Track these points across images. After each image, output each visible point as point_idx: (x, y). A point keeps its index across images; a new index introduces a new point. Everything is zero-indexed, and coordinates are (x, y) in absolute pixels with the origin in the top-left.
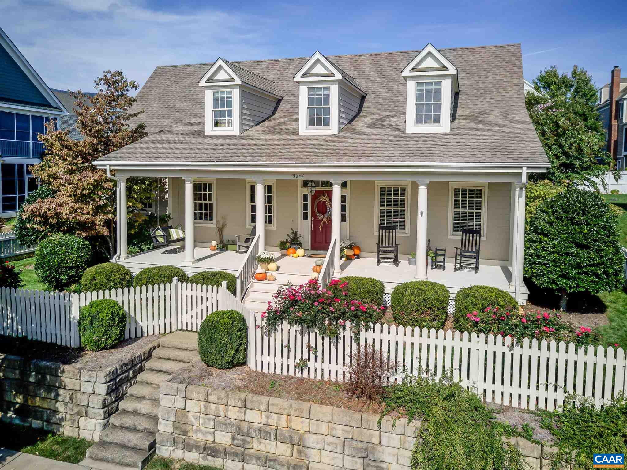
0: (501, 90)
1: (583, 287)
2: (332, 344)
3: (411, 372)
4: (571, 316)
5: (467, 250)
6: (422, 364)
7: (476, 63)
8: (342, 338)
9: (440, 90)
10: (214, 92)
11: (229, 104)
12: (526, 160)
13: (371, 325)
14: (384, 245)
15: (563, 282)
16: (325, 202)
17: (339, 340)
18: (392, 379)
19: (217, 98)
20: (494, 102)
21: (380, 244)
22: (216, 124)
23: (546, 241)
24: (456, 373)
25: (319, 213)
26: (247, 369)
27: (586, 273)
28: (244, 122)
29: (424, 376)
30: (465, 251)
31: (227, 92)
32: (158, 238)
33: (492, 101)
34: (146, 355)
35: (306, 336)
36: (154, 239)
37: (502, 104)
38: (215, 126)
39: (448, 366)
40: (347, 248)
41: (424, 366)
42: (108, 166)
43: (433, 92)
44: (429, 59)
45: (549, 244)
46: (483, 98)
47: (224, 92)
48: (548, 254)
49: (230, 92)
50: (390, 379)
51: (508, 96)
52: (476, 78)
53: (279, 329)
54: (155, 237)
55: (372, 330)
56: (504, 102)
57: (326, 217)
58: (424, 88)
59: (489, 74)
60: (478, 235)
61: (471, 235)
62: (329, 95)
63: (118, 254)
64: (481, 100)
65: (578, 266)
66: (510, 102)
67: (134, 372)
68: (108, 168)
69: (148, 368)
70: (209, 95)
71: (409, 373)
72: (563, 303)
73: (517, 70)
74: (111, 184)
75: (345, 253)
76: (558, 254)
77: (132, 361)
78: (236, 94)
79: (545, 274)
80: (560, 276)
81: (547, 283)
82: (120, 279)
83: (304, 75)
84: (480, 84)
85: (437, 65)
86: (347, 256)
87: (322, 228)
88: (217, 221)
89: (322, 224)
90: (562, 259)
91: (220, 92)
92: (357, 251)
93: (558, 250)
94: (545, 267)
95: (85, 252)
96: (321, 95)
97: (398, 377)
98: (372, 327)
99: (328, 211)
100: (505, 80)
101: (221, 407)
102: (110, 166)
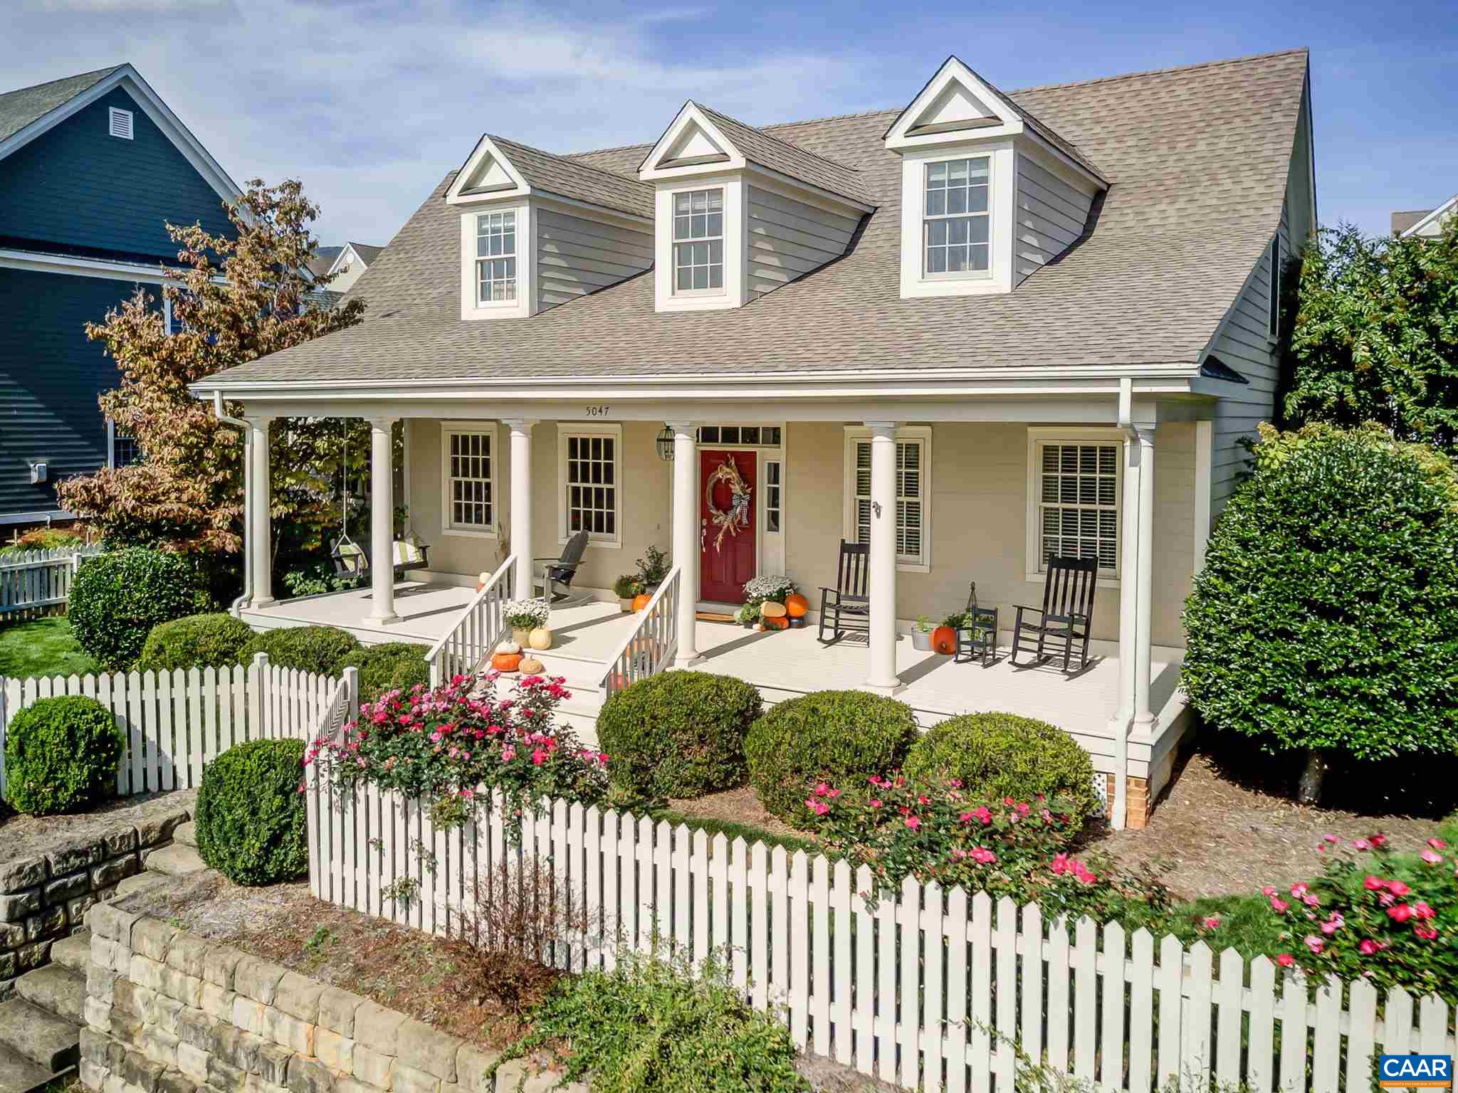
0: (1223, 175)
1: (1327, 736)
2: (465, 849)
3: (637, 945)
4: (1320, 821)
5: (1058, 613)
6: (659, 924)
7: (1171, 110)
8: (485, 835)
9: (985, 179)
10: (480, 218)
11: (510, 244)
12: (1135, 358)
13: (546, 802)
14: (851, 593)
15: (1272, 718)
16: (728, 481)
17: (479, 840)
18: (593, 959)
19: (486, 232)
20: (1196, 210)
21: (843, 592)
22: (485, 293)
23: (1227, 595)
24: (739, 958)
25: (718, 509)
26: (305, 891)
27: (1335, 692)
28: (547, 286)
29: (665, 956)
30: (1054, 618)
31: (506, 215)
32: (347, 562)
33: (1192, 208)
34: (154, 835)
35: (414, 819)
36: (338, 564)
37: (1214, 216)
38: (483, 299)
39: (720, 938)
40: (770, 598)
41: (665, 931)
42: (217, 393)
43: (968, 186)
44: (957, 99)
45: (1236, 604)
46: (1168, 200)
47: (498, 216)
48: (1232, 632)
49: (512, 215)
50: (589, 955)
51: (1239, 193)
52: (1164, 150)
53: (361, 794)
54: (340, 559)
55: (548, 817)
56: (1223, 209)
57: (730, 517)
58: (944, 177)
59: (1199, 136)
60: (1089, 573)
61: (1072, 572)
62: (720, 209)
63: (247, 594)
64: (1163, 207)
65: (1313, 671)
66: (1240, 207)
67: (106, 874)
68: (216, 397)
69: (152, 865)
70: (469, 223)
71: (631, 947)
72: (1309, 783)
73: (1281, 120)
74: (233, 435)
75: (762, 611)
76: (1254, 631)
77: (103, 844)
78: (523, 218)
79: (1223, 692)
80: (1263, 698)
81: (1229, 716)
82: (220, 653)
83: (665, 162)
84: (1170, 163)
85: (976, 114)
86: (766, 618)
87: (721, 546)
88: (500, 526)
89: (720, 536)
90: (1267, 646)
91: (492, 217)
92: (795, 609)
93: (1256, 621)
94: (1223, 670)
95: (170, 589)
96: (704, 211)
97: (606, 951)
98: (547, 809)
99: (734, 503)
100: (1240, 149)
101: (192, 982)
102: (222, 392)
